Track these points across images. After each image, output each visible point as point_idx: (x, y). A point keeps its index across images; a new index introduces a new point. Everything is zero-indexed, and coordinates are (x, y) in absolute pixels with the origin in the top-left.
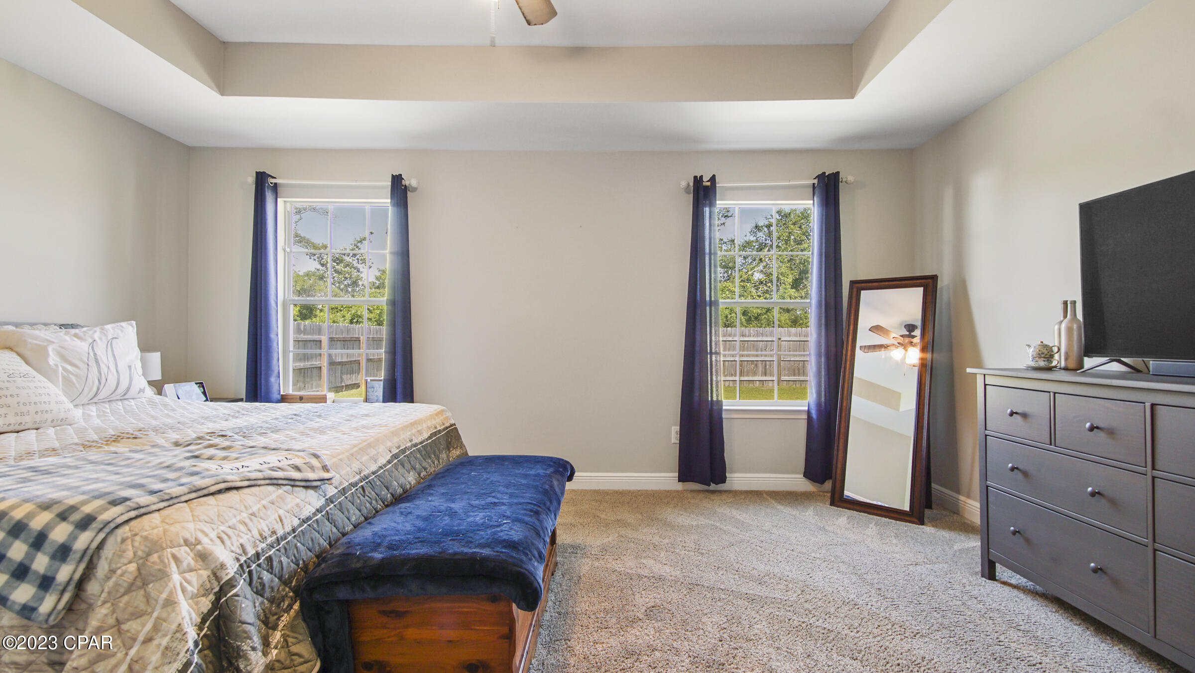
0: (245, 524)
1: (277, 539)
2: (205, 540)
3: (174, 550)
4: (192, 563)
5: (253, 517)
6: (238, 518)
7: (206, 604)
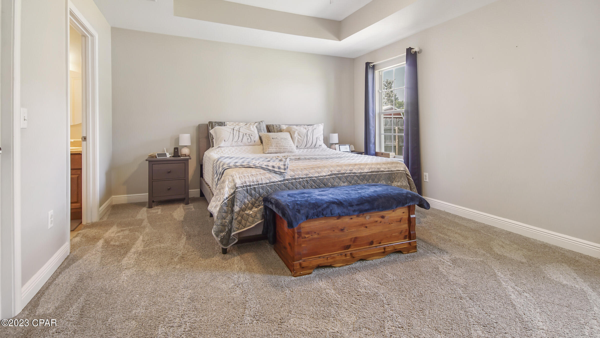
0: (248, 176)
1: (259, 184)
2: (235, 177)
3: (228, 177)
4: (231, 181)
5: (252, 176)
6: (247, 174)
7: (232, 191)
